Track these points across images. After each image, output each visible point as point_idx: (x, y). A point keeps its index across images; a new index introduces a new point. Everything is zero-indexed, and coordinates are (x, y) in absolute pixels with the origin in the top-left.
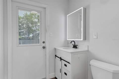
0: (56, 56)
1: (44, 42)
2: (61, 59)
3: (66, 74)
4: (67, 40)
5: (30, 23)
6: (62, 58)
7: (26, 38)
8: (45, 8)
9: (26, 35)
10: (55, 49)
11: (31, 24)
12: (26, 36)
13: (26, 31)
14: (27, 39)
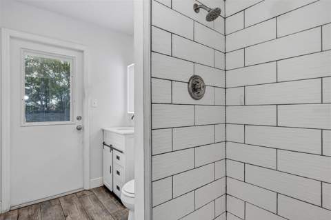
0: (104, 144)
1: (79, 118)
2: (112, 148)
3: (118, 173)
4: (129, 112)
5: (52, 68)
6: (113, 146)
7: (37, 108)
8: (82, 52)
9: (40, 99)
10: (103, 130)
11: (54, 71)
12: (39, 103)
13: (37, 89)
14: (43, 112)
